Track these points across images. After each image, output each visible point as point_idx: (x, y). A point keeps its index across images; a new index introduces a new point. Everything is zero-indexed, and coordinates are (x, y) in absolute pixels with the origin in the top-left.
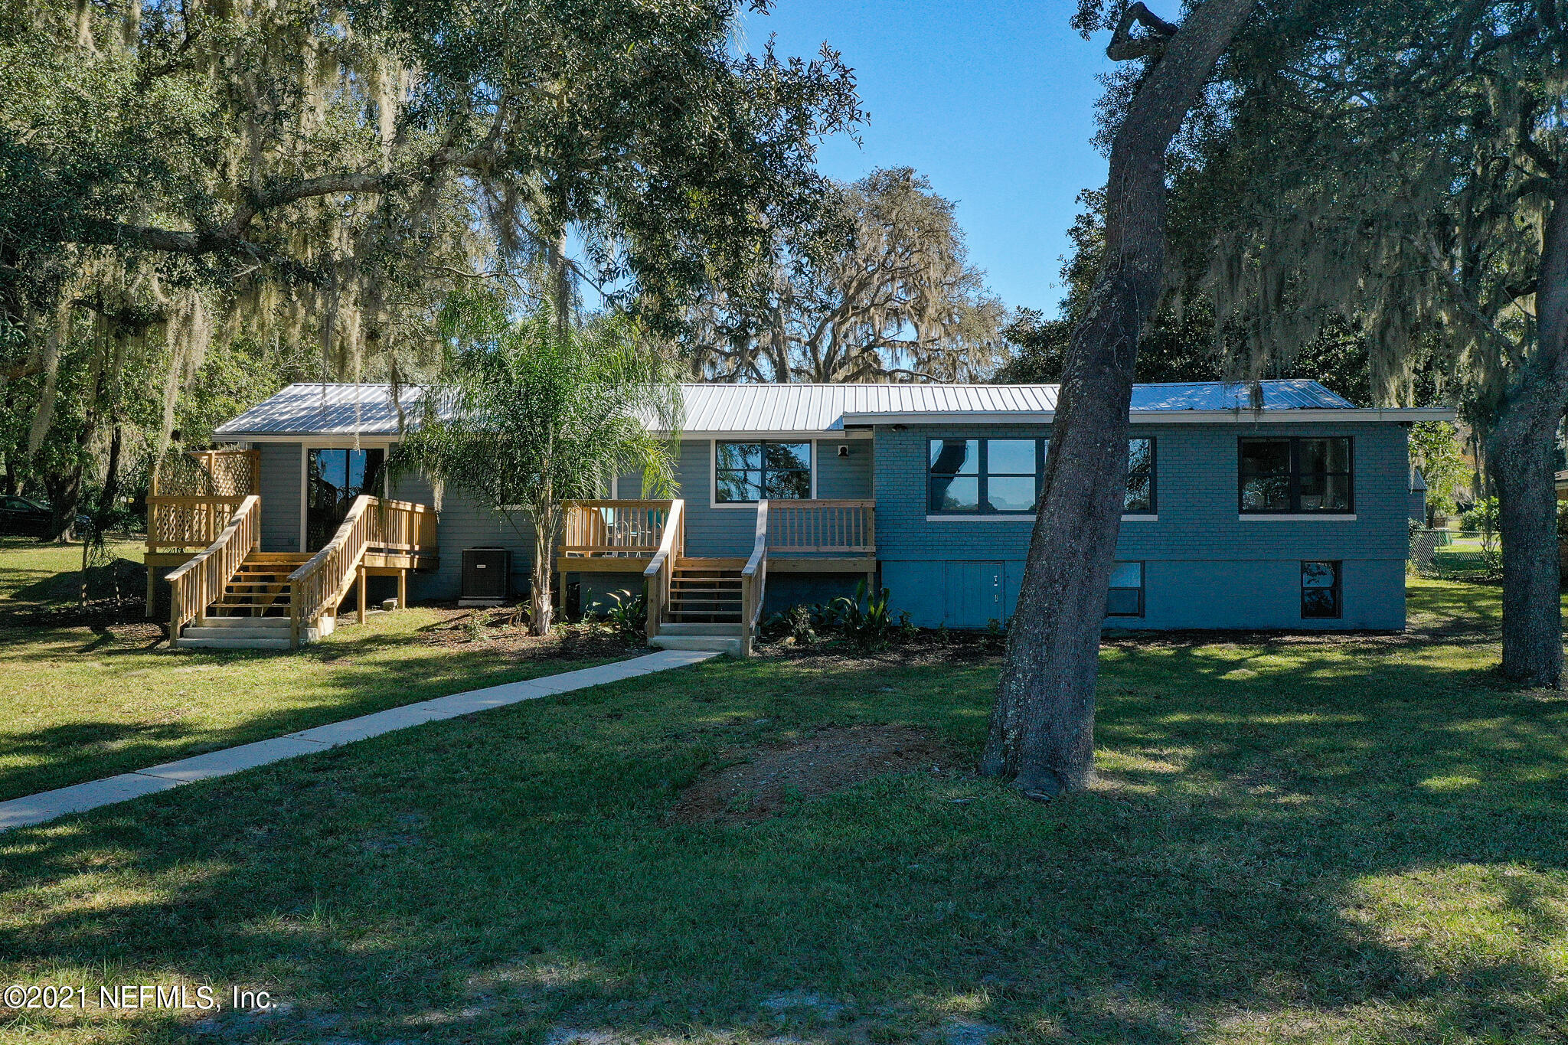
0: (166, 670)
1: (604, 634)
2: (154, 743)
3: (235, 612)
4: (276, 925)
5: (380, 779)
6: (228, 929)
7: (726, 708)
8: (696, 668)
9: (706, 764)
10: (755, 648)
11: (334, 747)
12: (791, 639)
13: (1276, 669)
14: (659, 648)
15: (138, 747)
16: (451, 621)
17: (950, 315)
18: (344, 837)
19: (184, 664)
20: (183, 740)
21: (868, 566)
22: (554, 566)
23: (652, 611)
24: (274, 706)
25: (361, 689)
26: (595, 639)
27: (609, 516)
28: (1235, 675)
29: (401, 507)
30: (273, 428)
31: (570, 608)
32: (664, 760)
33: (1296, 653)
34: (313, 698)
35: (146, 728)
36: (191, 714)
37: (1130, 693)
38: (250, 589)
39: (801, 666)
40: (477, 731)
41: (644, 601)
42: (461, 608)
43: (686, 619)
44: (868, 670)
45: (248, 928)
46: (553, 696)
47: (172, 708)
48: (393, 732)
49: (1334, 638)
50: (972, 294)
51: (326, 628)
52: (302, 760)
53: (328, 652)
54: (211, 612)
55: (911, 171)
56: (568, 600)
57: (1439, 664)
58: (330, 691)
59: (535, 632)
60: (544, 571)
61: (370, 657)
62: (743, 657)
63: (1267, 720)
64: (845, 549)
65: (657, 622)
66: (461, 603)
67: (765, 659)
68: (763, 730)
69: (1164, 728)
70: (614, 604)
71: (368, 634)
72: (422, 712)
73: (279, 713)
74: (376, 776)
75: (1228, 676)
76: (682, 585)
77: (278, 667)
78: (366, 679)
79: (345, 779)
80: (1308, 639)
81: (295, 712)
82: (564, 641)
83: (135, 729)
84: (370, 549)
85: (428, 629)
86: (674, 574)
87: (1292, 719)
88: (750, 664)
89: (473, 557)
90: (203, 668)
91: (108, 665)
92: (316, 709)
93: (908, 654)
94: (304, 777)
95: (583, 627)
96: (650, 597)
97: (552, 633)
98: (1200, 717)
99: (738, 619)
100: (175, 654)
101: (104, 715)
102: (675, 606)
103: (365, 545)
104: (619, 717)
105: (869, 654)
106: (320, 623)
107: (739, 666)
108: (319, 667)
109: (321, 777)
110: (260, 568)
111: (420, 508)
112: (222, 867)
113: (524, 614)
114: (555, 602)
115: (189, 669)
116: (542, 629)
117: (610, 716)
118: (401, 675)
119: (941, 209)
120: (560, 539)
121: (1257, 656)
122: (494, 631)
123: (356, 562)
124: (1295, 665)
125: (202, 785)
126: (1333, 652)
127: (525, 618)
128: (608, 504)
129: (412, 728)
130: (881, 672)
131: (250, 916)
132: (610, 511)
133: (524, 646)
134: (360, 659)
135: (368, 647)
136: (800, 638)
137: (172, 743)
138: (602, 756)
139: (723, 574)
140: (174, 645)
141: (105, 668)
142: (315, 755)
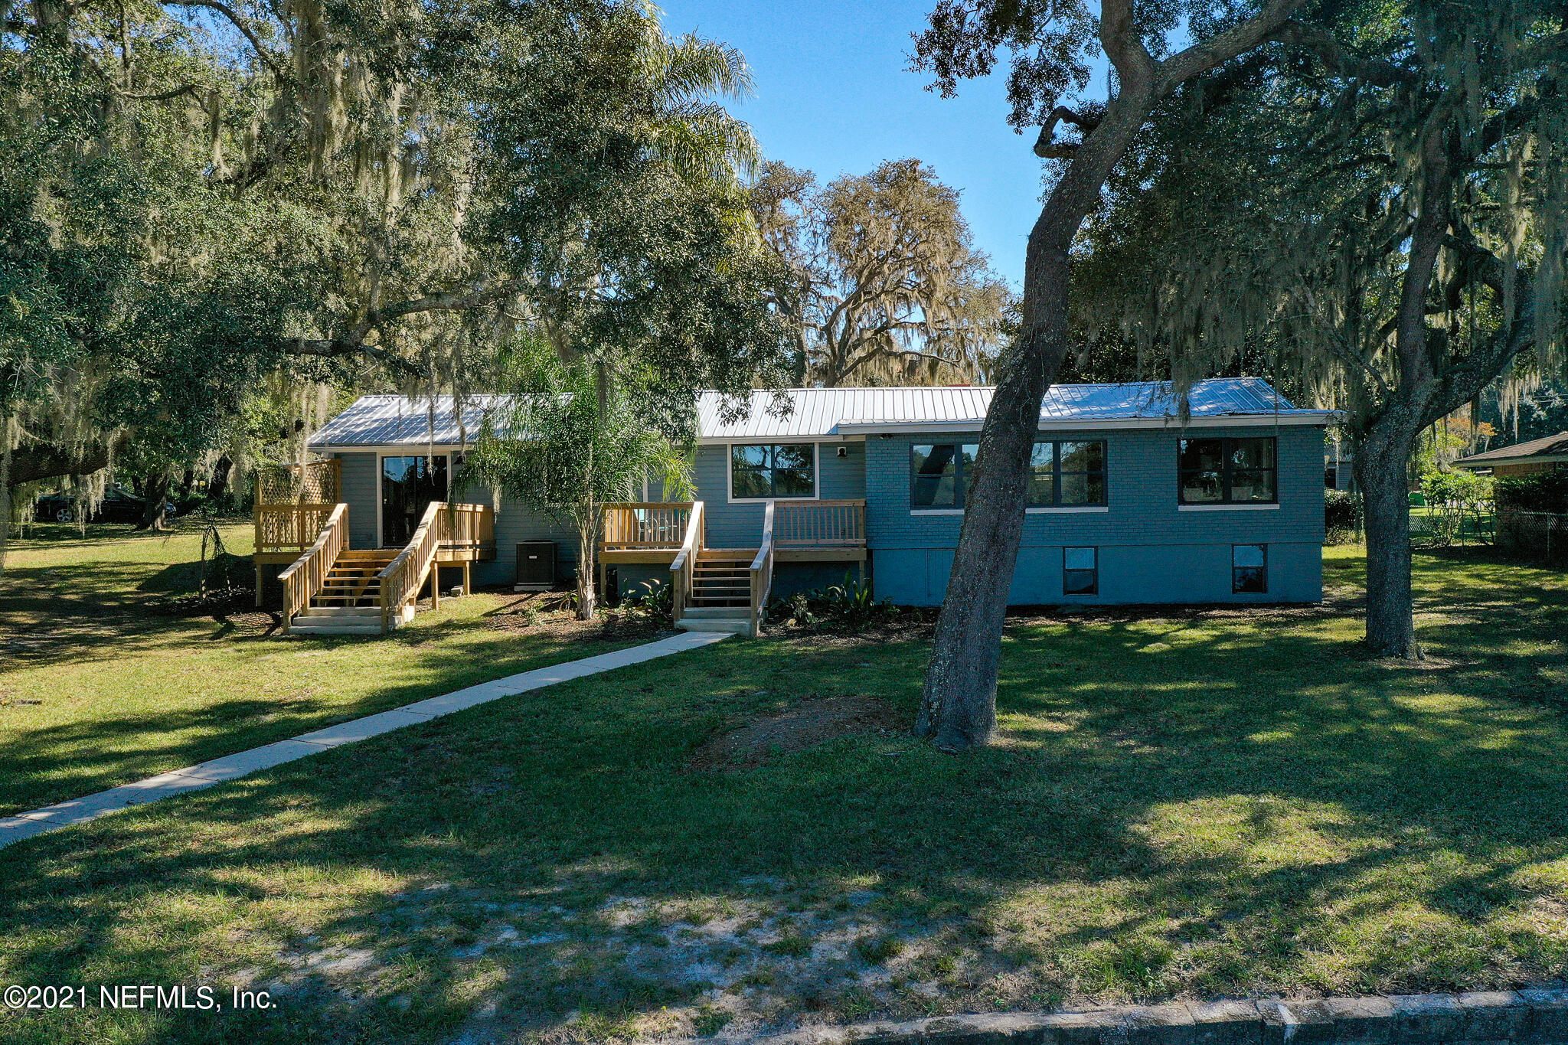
0: (288, 655)
1: (638, 618)
2: (297, 716)
3: (331, 603)
4: (425, 841)
5: (474, 743)
6: (396, 843)
7: (735, 683)
8: (713, 647)
9: (714, 729)
10: (763, 629)
11: (435, 718)
12: (792, 621)
13: (1188, 642)
14: (683, 630)
15: (285, 720)
16: (510, 606)
17: (956, 299)
18: (457, 784)
19: (300, 649)
20: (318, 714)
21: (860, 555)
22: (595, 561)
23: (678, 598)
24: (381, 685)
25: (446, 669)
26: (631, 621)
27: (641, 515)
28: (1152, 648)
29: (465, 509)
30: (350, 439)
31: (610, 595)
32: (684, 725)
33: (1214, 627)
34: (410, 678)
35: (287, 704)
36: (318, 693)
37: (1057, 666)
38: (342, 583)
39: (799, 644)
40: (542, 705)
41: (671, 589)
42: (516, 593)
43: (707, 604)
44: (853, 648)
45: (409, 843)
46: (599, 673)
47: (302, 688)
48: (478, 705)
49: (1254, 611)
50: (978, 276)
51: (408, 616)
52: (413, 728)
53: (412, 636)
54: (313, 603)
55: (917, 162)
56: (608, 587)
57: (1326, 636)
58: (423, 672)
59: (581, 617)
60: (588, 566)
61: (448, 640)
62: (751, 637)
63: (1157, 688)
64: (840, 541)
65: (682, 608)
66: (517, 588)
67: (770, 639)
68: (761, 701)
69: (1074, 695)
70: (646, 591)
71: (443, 619)
72: (497, 689)
73: (386, 690)
74: (470, 740)
75: (1146, 650)
76: (703, 574)
77: (375, 651)
78: (448, 661)
79: (448, 742)
80: (1231, 613)
81: (398, 689)
82: (606, 625)
83: (279, 706)
84: (440, 547)
85: (489, 614)
86: (696, 565)
87: (1178, 686)
88: (757, 643)
89: (525, 549)
90: (317, 653)
91: (240, 651)
92: (415, 686)
93: (889, 633)
94: (418, 741)
95: (620, 611)
96: (675, 588)
97: (595, 617)
98: (1105, 686)
99: (747, 603)
100: (290, 640)
101: (250, 694)
102: (697, 593)
103: (437, 544)
104: (651, 691)
105: (855, 634)
106: (404, 611)
107: (748, 645)
108: (408, 650)
109: (431, 741)
110: (350, 565)
111: (480, 508)
112: (379, 805)
113: (572, 601)
114: (597, 590)
115: (306, 654)
116: (587, 614)
117: (644, 690)
118: (476, 657)
119: (947, 198)
120: (600, 538)
121: (1179, 630)
122: (547, 616)
123: (430, 558)
124: (1205, 638)
125: (344, 748)
126: (1245, 626)
127: (573, 605)
128: (639, 507)
129: (491, 702)
130: (862, 649)
131: (408, 835)
132: (642, 511)
133: (573, 629)
134: (440, 643)
135: (445, 632)
136: (800, 621)
137: (310, 716)
138: (638, 723)
139: (737, 565)
140: (286, 632)
141: (239, 654)
142: (422, 724)
